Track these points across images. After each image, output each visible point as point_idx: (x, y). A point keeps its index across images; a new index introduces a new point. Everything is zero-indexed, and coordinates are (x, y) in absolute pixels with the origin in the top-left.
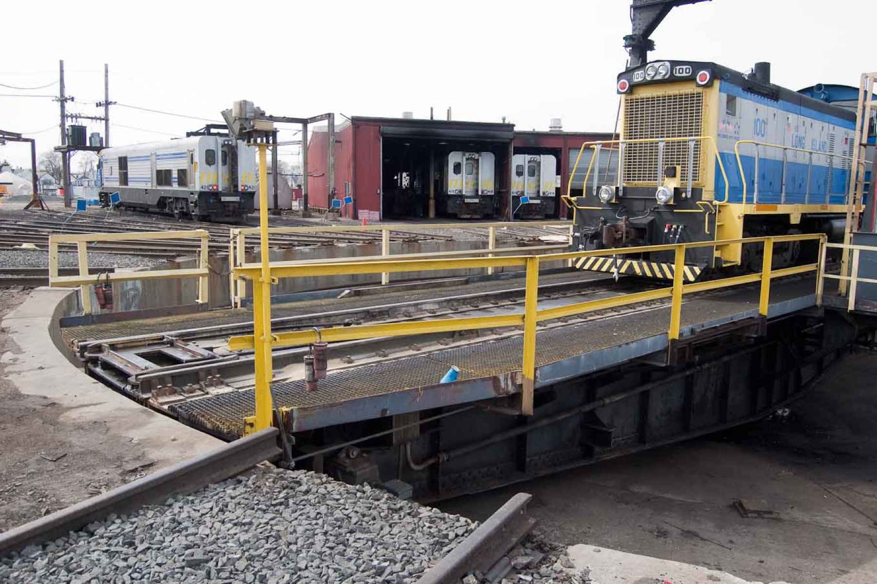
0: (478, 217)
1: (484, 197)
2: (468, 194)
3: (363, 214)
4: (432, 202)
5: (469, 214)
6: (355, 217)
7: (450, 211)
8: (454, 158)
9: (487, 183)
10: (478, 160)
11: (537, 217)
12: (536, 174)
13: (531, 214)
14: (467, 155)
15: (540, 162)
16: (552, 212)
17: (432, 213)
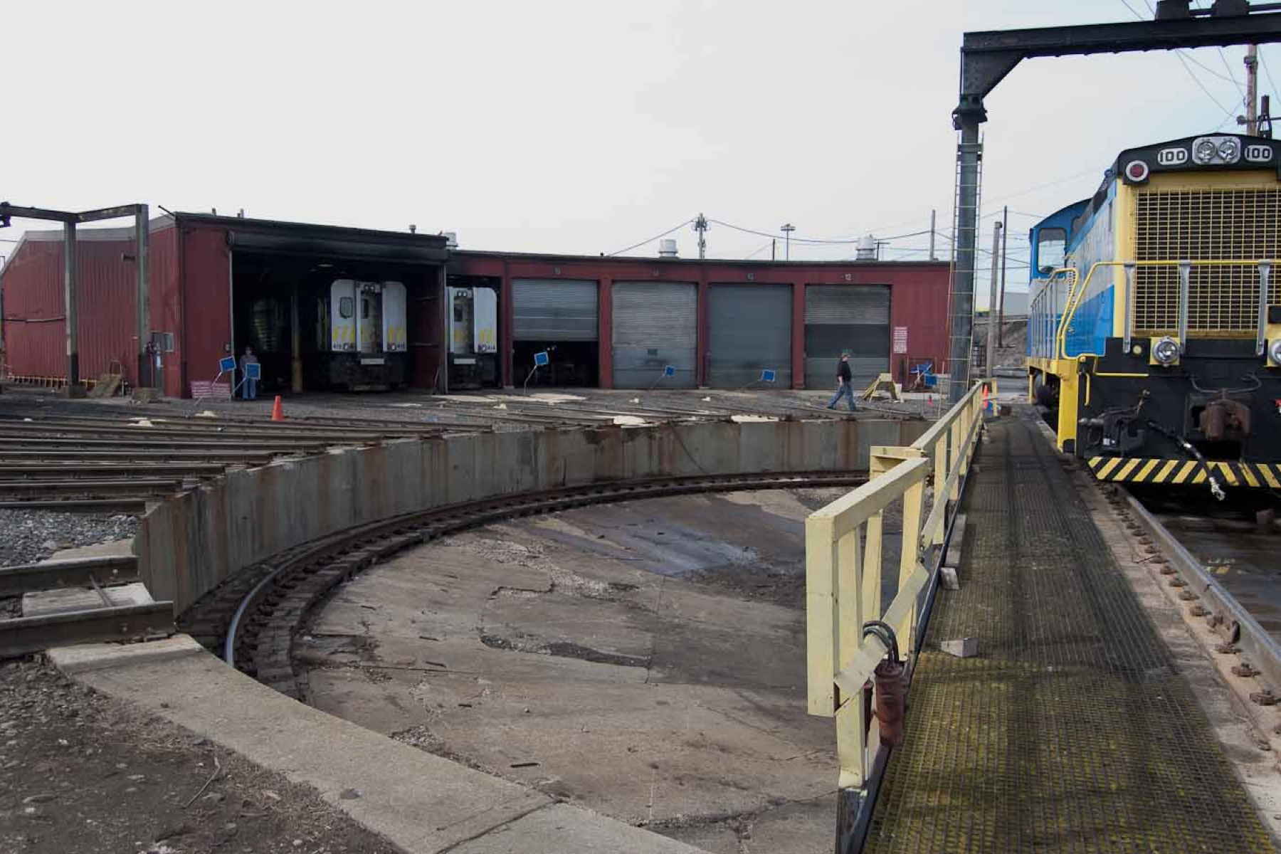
0: (382, 387)
1: (391, 355)
2: (364, 351)
3: (200, 389)
4: (297, 365)
5: (368, 384)
6: (186, 394)
7: (335, 379)
8: (340, 291)
9: (395, 333)
10: (380, 295)
11: (471, 386)
12: (465, 316)
13: (462, 382)
14: (362, 286)
15: (472, 299)
16: (492, 378)
17: (297, 385)
